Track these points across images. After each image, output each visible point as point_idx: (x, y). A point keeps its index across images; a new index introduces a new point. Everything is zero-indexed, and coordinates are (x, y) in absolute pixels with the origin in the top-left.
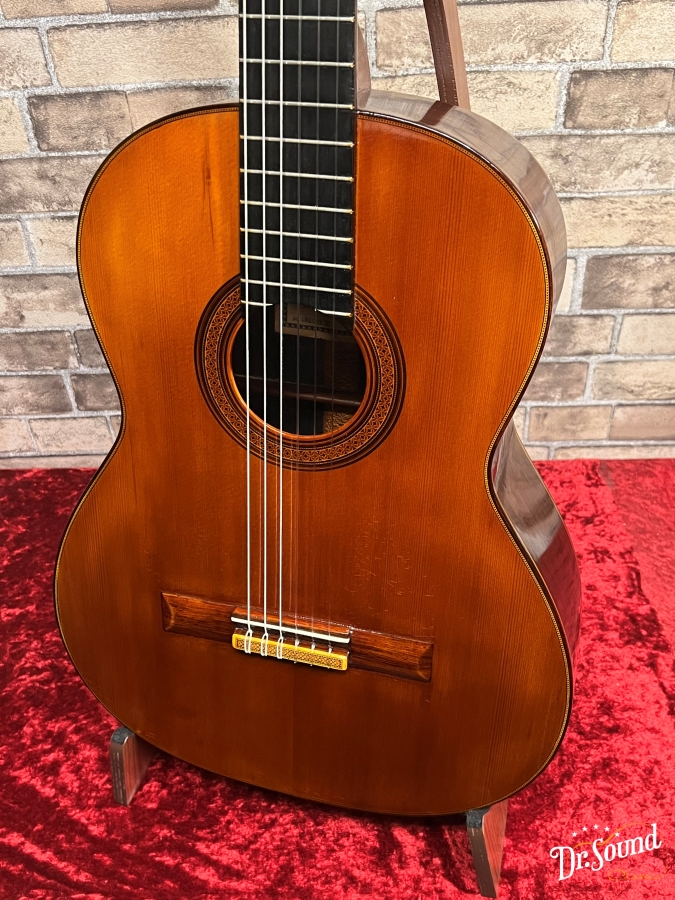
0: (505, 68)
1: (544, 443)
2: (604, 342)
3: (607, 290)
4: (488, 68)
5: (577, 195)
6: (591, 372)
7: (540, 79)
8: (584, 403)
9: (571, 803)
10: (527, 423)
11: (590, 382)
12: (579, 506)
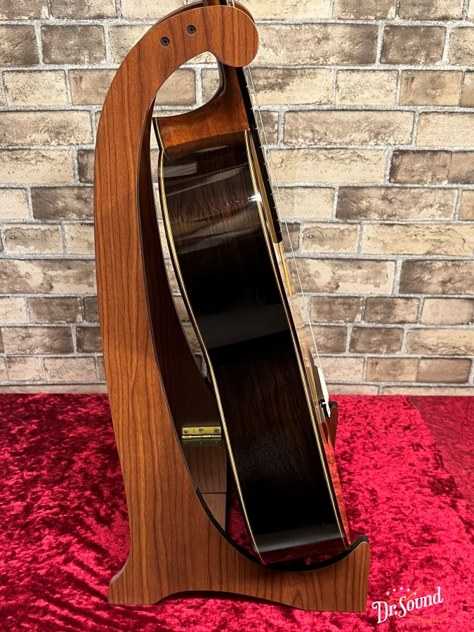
0: (356, 147)
1: (376, 383)
2: (413, 316)
3: (414, 282)
4: (346, 147)
5: (396, 222)
6: (405, 335)
7: (376, 154)
8: (401, 356)
9: (409, 582)
10: (365, 369)
11: (404, 342)
12: (399, 420)
